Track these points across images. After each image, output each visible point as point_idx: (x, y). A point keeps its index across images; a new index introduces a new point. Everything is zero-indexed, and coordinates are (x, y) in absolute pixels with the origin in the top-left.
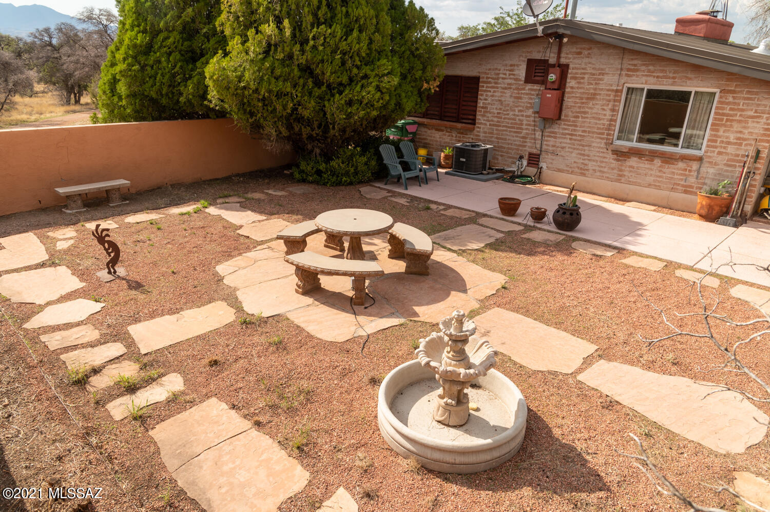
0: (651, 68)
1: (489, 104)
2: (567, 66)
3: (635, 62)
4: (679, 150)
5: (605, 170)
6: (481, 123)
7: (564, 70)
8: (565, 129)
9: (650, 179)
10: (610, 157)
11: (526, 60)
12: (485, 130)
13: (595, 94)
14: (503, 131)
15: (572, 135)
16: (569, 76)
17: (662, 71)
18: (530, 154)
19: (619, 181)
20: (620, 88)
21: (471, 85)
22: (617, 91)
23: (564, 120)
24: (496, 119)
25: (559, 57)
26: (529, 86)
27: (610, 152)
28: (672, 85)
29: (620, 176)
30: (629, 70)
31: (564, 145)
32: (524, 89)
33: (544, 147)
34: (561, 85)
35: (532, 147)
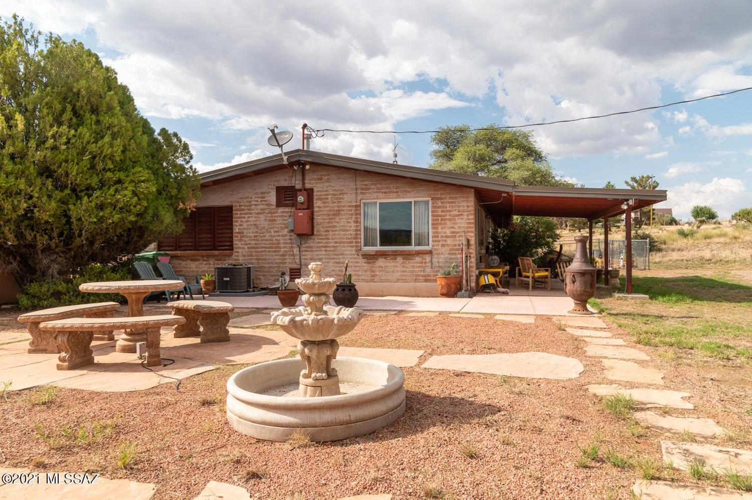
0: (378, 186)
1: (245, 229)
2: (312, 190)
3: (366, 183)
4: (413, 248)
5: (360, 273)
6: (239, 248)
7: (310, 193)
8: (319, 243)
9: (397, 275)
10: (362, 261)
11: (275, 187)
12: (244, 253)
13: (339, 211)
14: (262, 252)
15: (326, 247)
16: (315, 198)
17: (387, 188)
18: (291, 269)
19: (373, 281)
20: (359, 203)
21: (225, 215)
22: (356, 206)
23: (317, 235)
24: (253, 242)
25: (304, 183)
26: (281, 210)
27: (361, 257)
28: (397, 198)
29: (373, 276)
30: (362, 189)
31: (321, 257)
32: (276, 212)
33: (303, 261)
34: (309, 204)
35: (291, 263)
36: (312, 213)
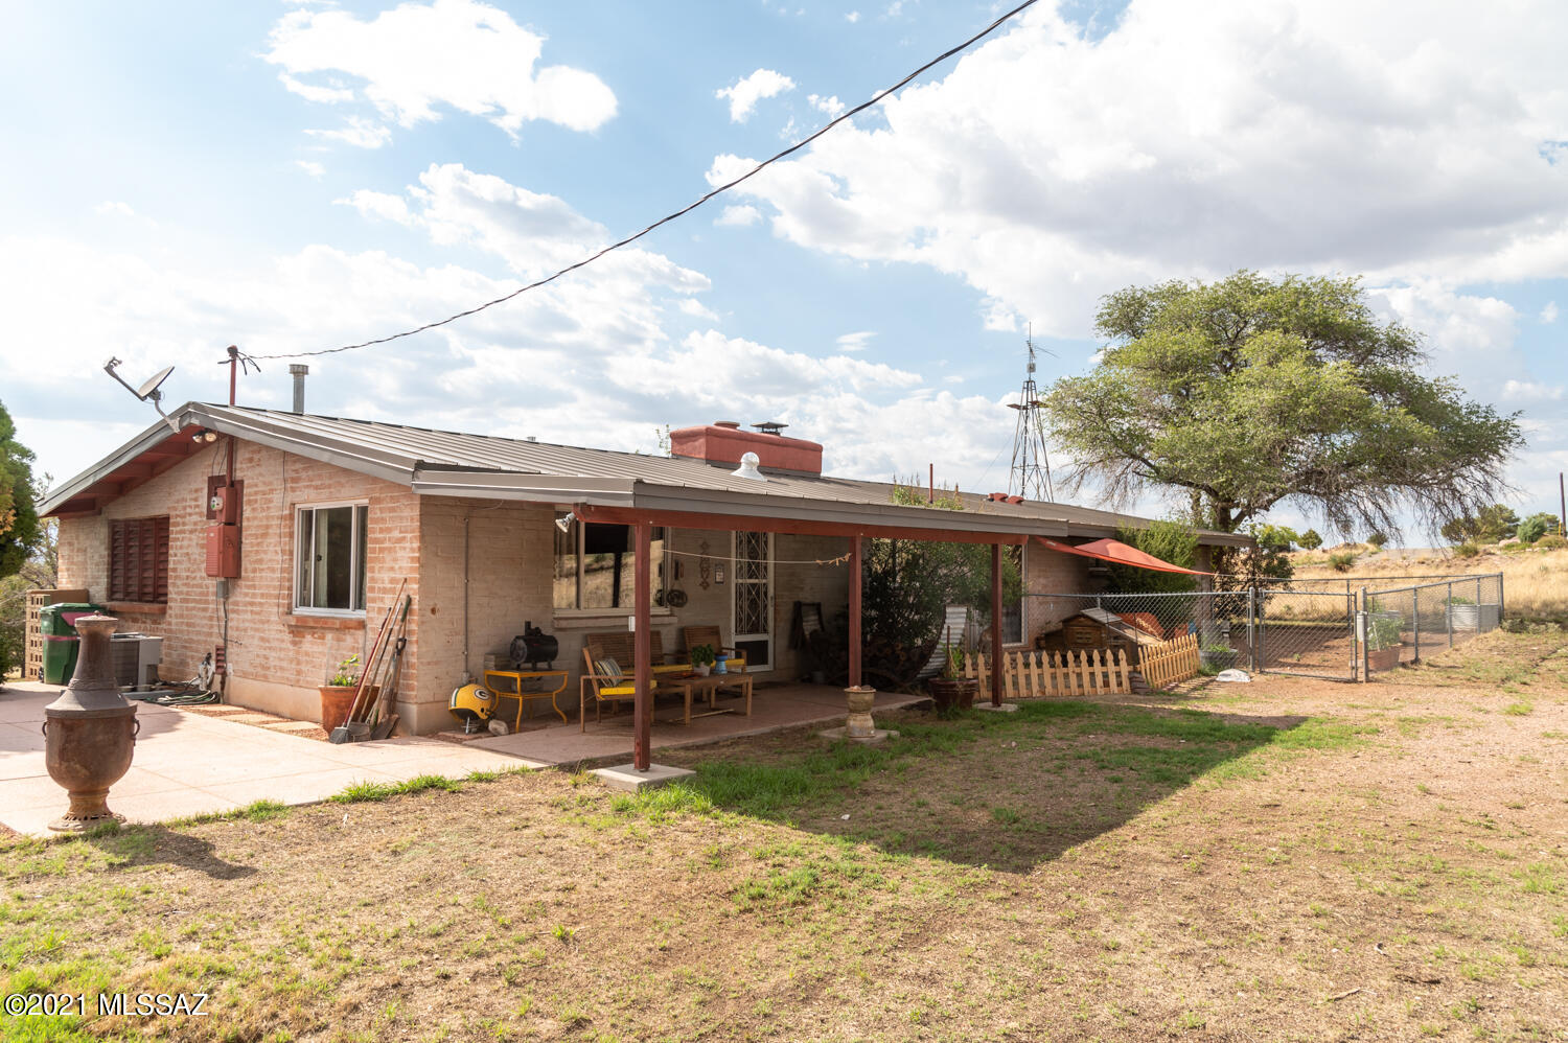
0: (310, 473)
1: (178, 562)
2: (242, 482)
4: (350, 613)
5: (285, 664)
6: (172, 600)
7: (236, 489)
8: (245, 595)
10: (288, 637)
11: (206, 478)
12: (177, 611)
13: (267, 527)
14: (194, 608)
15: (252, 604)
16: (245, 499)
18: (217, 649)
20: (288, 512)
21: (161, 532)
23: (247, 579)
24: (185, 589)
25: (232, 471)
26: (208, 523)
27: (287, 629)
28: (330, 499)
29: (298, 672)
31: (246, 625)
32: (206, 530)
33: (229, 633)
34: (234, 516)
35: (217, 636)
36: (240, 531)
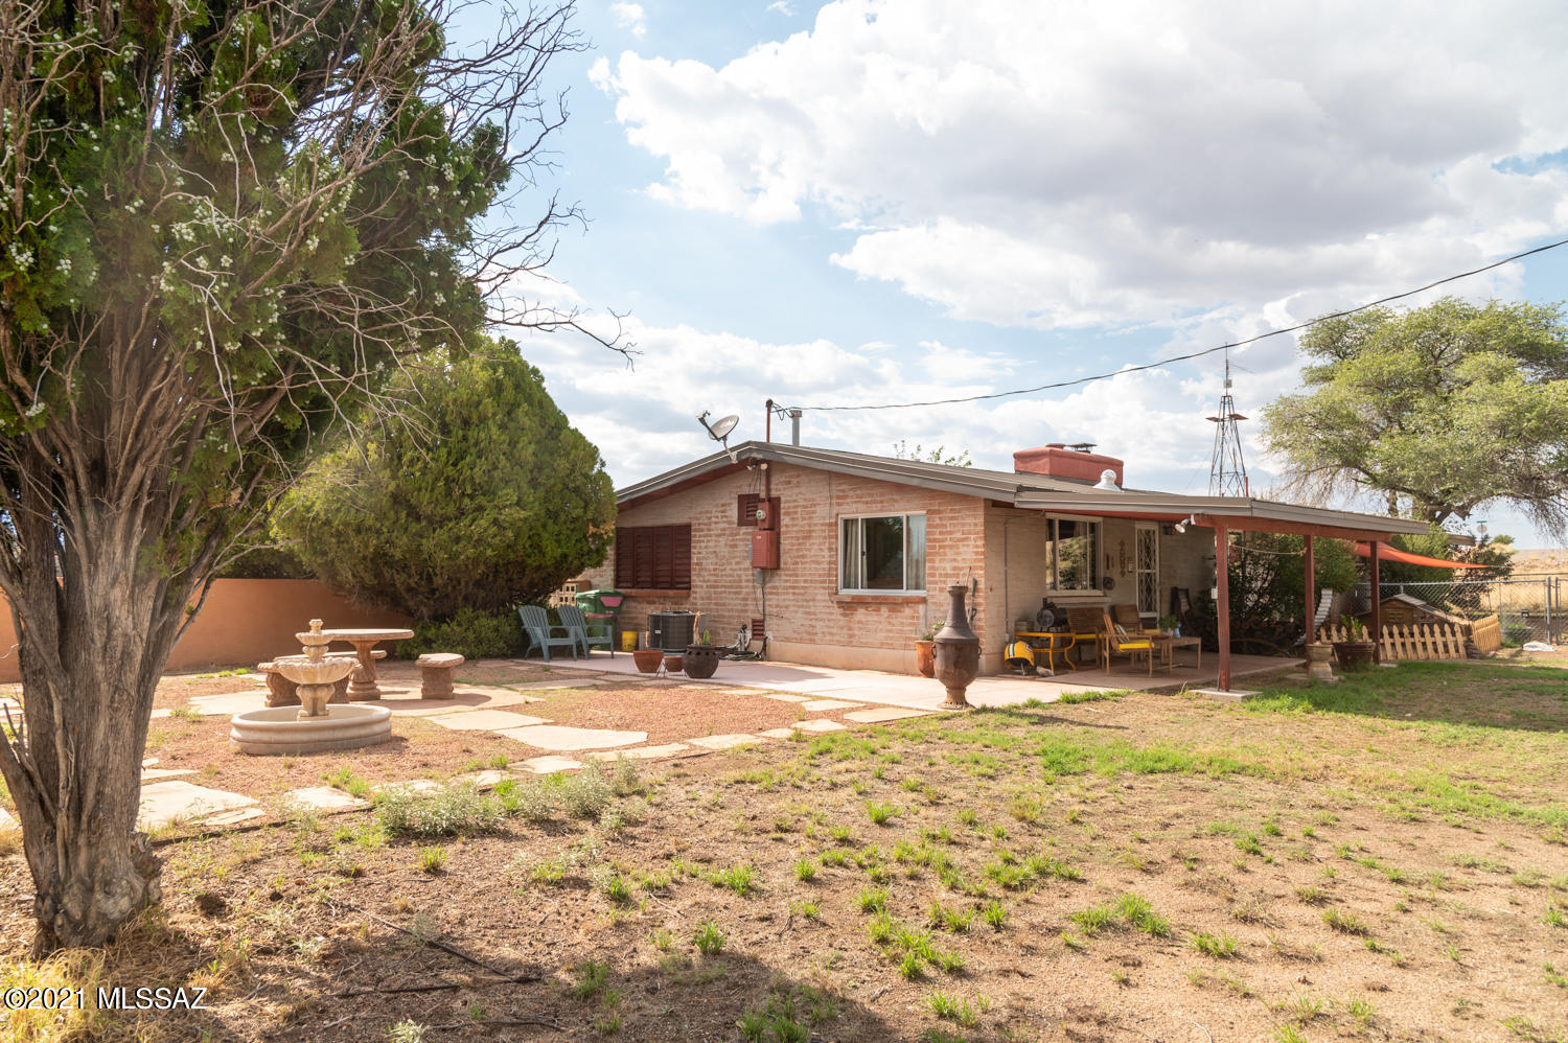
0: (859, 492)
1: (704, 558)
2: (778, 499)
3: (843, 487)
4: (904, 593)
5: (834, 631)
6: (696, 586)
7: (774, 504)
8: (787, 581)
9: (881, 636)
10: (837, 611)
11: (736, 496)
12: (703, 595)
13: (810, 531)
14: (721, 593)
15: (794, 588)
16: (782, 511)
17: (870, 495)
18: (754, 621)
19: (850, 644)
20: (833, 520)
21: (681, 536)
22: (830, 525)
23: (784, 570)
24: (712, 578)
25: (768, 490)
26: (744, 529)
27: (836, 606)
28: (881, 511)
29: (851, 636)
30: (838, 497)
31: (787, 603)
32: (738, 534)
33: (768, 609)
34: (773, 525)
35: (754, 612)
36: (779, 534)
